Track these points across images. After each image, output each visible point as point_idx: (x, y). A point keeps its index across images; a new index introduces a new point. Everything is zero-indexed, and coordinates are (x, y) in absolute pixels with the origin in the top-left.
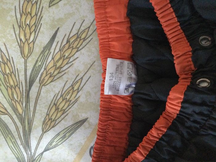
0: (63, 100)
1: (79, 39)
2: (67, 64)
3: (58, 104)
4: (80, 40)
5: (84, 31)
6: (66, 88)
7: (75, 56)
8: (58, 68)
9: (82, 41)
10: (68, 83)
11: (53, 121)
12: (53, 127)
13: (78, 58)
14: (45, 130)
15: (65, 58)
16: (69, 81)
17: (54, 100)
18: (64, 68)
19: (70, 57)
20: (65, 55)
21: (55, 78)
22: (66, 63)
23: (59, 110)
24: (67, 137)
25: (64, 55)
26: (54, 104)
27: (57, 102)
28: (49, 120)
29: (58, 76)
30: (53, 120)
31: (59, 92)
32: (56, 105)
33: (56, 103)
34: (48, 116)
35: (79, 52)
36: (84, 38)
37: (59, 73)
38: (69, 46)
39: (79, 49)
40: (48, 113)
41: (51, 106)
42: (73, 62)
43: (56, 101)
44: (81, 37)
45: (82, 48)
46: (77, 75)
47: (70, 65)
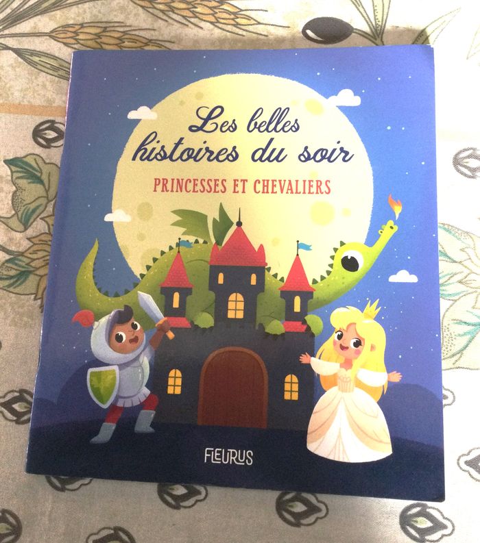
0: (118, 38)
1: (232, 16)
2: (184, 17)
3: (108, 34)
4: (233, 19)
5: (249, 18)
6: (142, 33)
7: (202, 24)
8: (170, 7)
9: (233, 22)
10: (152, 32)
11: (76, 40)
12: (65, 44)
13: (201, 28)
14: (53, 34)
15: (192, 10)
16: (157, 33)
17: (112, 25)
18: (174, 16)
19: (196, 17)
20: (196, 8)
21: (150, 10)
22: (185, 14)
23: (99, 41)
24: (56, 74)
25: (196, 5)
26: (106, 28)
27: (110, 31)
28: (74, 32)
29: (156, 12)
30: (77, 37)
31: (130, 26)
32: (104, 31)
33: (108, 29)
34: (80, 26)
35: (212, 27)
36: (238, 24)
37: (162, 11)
38: (215, 7)
39: (217, 24)
40: (85, 25)
41: (99, 25)
42: (190, 25)
43: (113, 29)
44: (238, 18)
45: (221, 28)
46: (173, 40)
47: (184, 21)
